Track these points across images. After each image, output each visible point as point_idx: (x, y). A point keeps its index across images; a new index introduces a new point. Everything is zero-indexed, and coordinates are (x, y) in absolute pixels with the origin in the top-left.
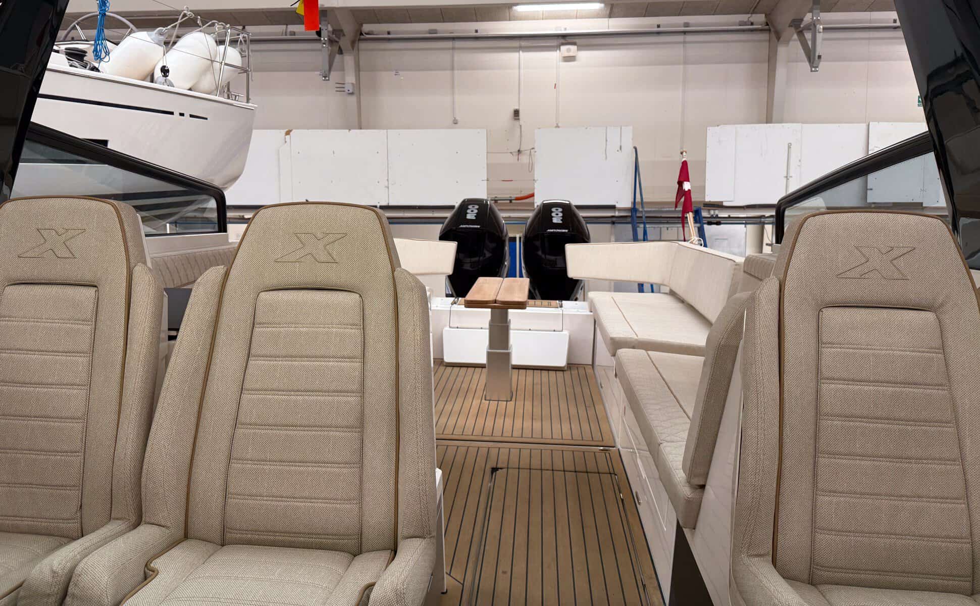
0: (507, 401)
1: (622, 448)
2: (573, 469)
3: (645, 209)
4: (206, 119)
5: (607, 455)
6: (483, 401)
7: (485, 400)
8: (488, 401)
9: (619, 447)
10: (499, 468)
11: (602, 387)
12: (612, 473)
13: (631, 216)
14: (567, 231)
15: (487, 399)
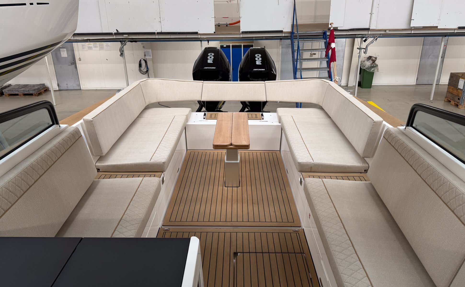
0: (237, 187)
1: (305, 227)
2: (280, 251)
3: (299, 33)
4: (48, 4)
5: (297, 234)
6: (224, 187)
7: (225, 187)
8: (227, 188)
9: (303, 227)
10: (238, 253)
11: (288, 173)
12: (302, 253)
13: (291, 36)
14: (264, 70)
15: (226, 186)
